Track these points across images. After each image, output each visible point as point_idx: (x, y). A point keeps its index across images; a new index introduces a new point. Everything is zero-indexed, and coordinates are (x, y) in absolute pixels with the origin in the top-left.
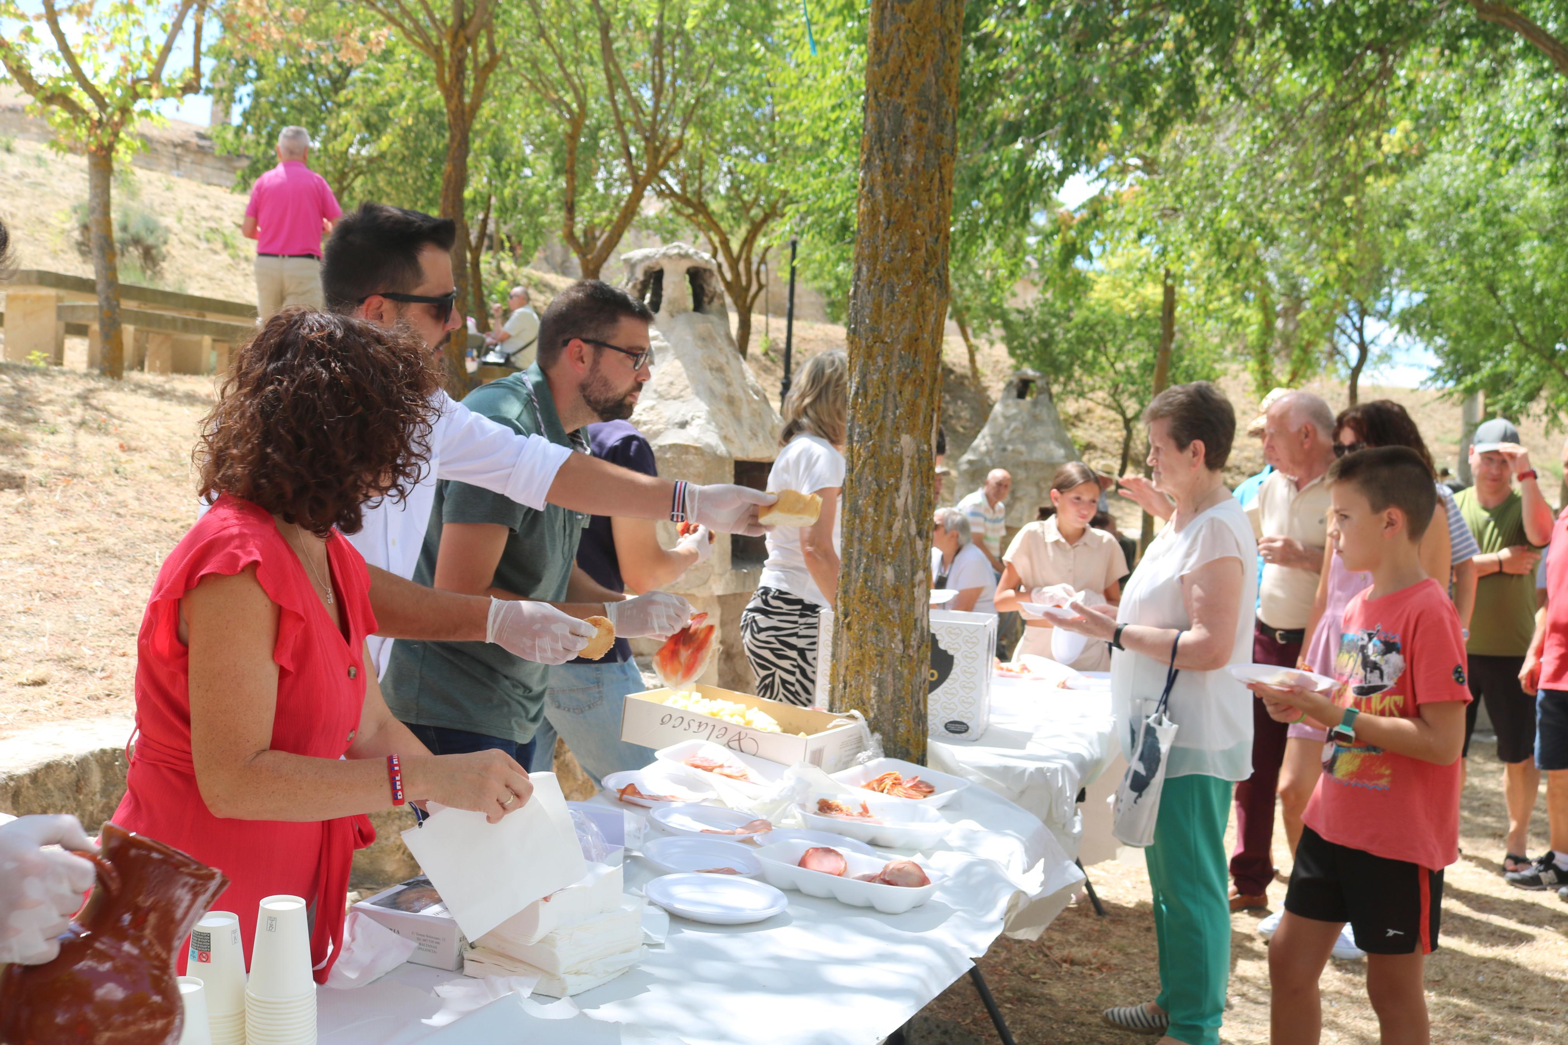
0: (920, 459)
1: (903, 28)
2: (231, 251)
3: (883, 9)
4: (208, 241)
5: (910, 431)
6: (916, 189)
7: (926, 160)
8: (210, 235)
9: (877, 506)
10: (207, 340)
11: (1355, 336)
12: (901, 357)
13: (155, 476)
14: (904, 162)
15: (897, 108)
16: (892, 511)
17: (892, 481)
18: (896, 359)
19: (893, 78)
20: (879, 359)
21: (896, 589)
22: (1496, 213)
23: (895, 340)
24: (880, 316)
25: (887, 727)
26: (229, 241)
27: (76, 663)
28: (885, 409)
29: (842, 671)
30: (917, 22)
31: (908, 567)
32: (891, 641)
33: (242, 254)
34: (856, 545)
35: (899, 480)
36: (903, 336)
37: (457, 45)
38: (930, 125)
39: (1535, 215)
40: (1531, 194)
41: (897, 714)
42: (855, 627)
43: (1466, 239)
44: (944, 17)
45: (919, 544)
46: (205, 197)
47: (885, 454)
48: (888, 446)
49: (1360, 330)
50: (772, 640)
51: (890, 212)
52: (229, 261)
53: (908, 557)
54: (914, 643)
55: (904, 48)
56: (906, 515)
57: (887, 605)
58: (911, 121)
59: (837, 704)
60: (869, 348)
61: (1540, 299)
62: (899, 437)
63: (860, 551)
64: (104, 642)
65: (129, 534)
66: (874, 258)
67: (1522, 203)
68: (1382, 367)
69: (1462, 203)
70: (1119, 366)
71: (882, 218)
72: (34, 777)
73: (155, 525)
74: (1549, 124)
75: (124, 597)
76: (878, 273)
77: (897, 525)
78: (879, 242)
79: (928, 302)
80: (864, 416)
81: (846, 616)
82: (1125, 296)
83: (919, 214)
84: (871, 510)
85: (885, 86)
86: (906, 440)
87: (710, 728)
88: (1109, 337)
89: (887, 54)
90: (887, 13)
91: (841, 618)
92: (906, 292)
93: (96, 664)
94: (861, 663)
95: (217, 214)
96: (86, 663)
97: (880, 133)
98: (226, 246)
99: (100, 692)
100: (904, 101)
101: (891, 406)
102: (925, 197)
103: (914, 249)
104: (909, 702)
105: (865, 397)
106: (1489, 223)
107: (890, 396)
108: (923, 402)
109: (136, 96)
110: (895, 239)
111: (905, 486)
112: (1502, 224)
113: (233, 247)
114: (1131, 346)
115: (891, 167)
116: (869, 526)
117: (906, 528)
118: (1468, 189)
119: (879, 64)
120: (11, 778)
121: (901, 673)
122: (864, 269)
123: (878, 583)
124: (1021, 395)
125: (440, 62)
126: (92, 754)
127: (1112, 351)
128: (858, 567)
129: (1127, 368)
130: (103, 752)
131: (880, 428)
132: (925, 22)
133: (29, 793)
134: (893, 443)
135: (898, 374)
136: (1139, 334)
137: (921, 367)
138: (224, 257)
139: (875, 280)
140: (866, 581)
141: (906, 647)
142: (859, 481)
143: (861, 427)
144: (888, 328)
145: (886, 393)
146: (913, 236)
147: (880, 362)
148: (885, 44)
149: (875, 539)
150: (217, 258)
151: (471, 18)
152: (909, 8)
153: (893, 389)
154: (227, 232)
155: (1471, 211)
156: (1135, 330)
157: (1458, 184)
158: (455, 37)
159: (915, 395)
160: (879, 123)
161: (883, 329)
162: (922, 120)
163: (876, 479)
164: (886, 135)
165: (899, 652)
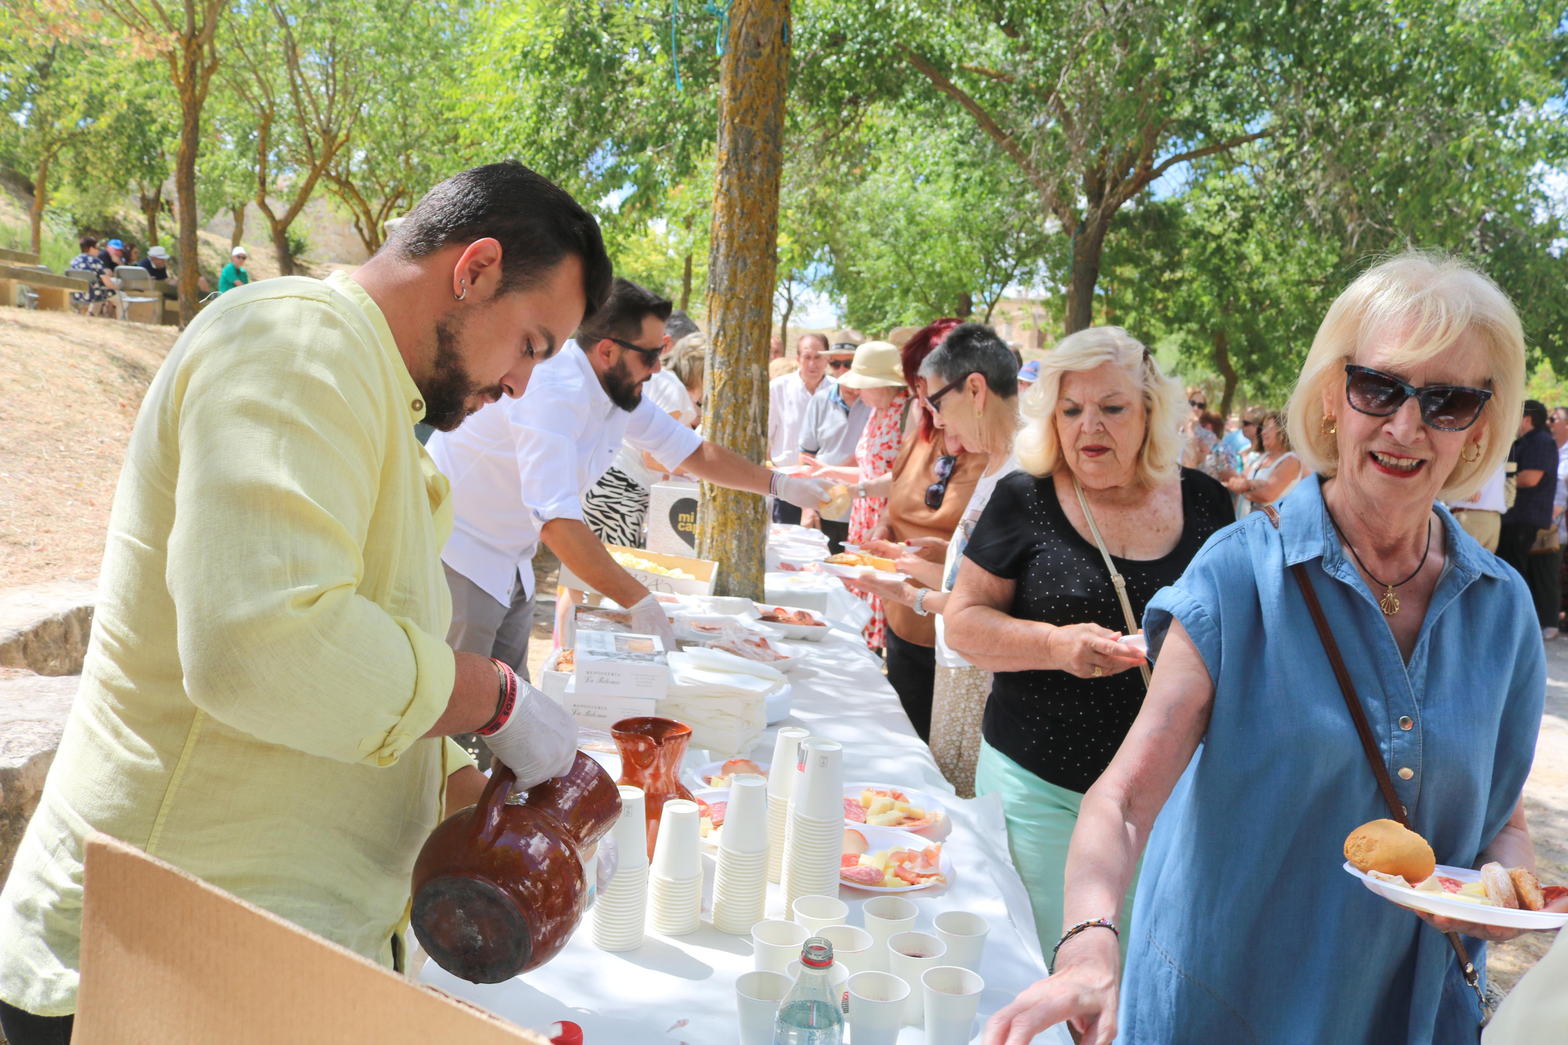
1: (754, 76)
3: (738, 60)
5: (757, 361)
6: (761, 190)
7: (767, 170)
9: (735, 414)
11: (785, 293)
13: (18, 388)
14: (754, 171)
15: (749, 132)
16: (746, 418)
17: (746, 396)
18: (747, 310)
19: (746, 111)
20: (736, 310)
22: (914, 217)
23: (747, 297)
24: (735, 278)
25: (743, 569)
27: (11, 539)
28: (740, 346)
29: (709, 530)
30: (764, 72)
35: (750, 396)
36: (752, 296)
37: (191, 50)
38: (770, 146)
39: (938, 220)
40: (936, 206)
42: (720, 499)
43: (897, 233)
45: (763, 440)
47: (741, 377)
49: (789, 290)
50: (603, 504)
51: (743, 207)
53: (756, 451)
55: (754, 90)
56: (755, 421)
58: (759, 143)
59: (705, 554)
60: (727, 302)
61: (940, 275)
62: (751, 366)
64: (28, 521)
65: (16, 434)
66: (731, 238)
67: (930, 211)
68: (801, 314)
69: (891, 208)
71: (737, 210)
72: (36, 633)
73: (33, 427)
75: (30, 485)
76: (734, 249)
77: (750, 428)
78: (735, 227)
79: (769, 272)
80: (724, 350)
81: (712, 490)
83: (764, 208)
84: (730, 417)
85: (740, 116)
86: (755, 368)
89: (741, 94)
90: (741, 65)
91: (708, 493)
92: (755, 263)
93: (27, 540)
94: (725, 524)
96: (19, 539)
99: (42, 563)
100: (754, 128)
101: (744, 343)
102: (767, 196)
103: (760, 234)
105: (725, 336)
106: (910, 223)
107: (743, 336)
108: (764, 341)
110: (747, 226)
111: (755, 400)
112: (918, 224)
115: (744, 174)
116: (729, 430)
117: (755, 430)
118: (897, 199)
119: (735, 100)
120: (20, 634)
125: (174, 63)
126: (72, 611)
130: (79, 609)
131: (737, 360)
132: (768, 72)
133: (33, 645)
134: (747, 370)
135: (749, 322)
137: (764, 316)
139: (732, 254)
141: (756, 512)
142: (721, 395)
143: (722, 357)
144: (742, 288)
145: (741, 334)
146: (760, 224)
147: (737, 312)
148: (739, 87)
149: (734, 438)
151: (203, 28)
152: (758, 61)
153: (747, 332)
158: (189, 43)
159: (761, 336)
160: (734, 142)
161: (738, 289)
162: (766, 142)
163: (735, 395)
164: (740, 152)
165: (751, 517)
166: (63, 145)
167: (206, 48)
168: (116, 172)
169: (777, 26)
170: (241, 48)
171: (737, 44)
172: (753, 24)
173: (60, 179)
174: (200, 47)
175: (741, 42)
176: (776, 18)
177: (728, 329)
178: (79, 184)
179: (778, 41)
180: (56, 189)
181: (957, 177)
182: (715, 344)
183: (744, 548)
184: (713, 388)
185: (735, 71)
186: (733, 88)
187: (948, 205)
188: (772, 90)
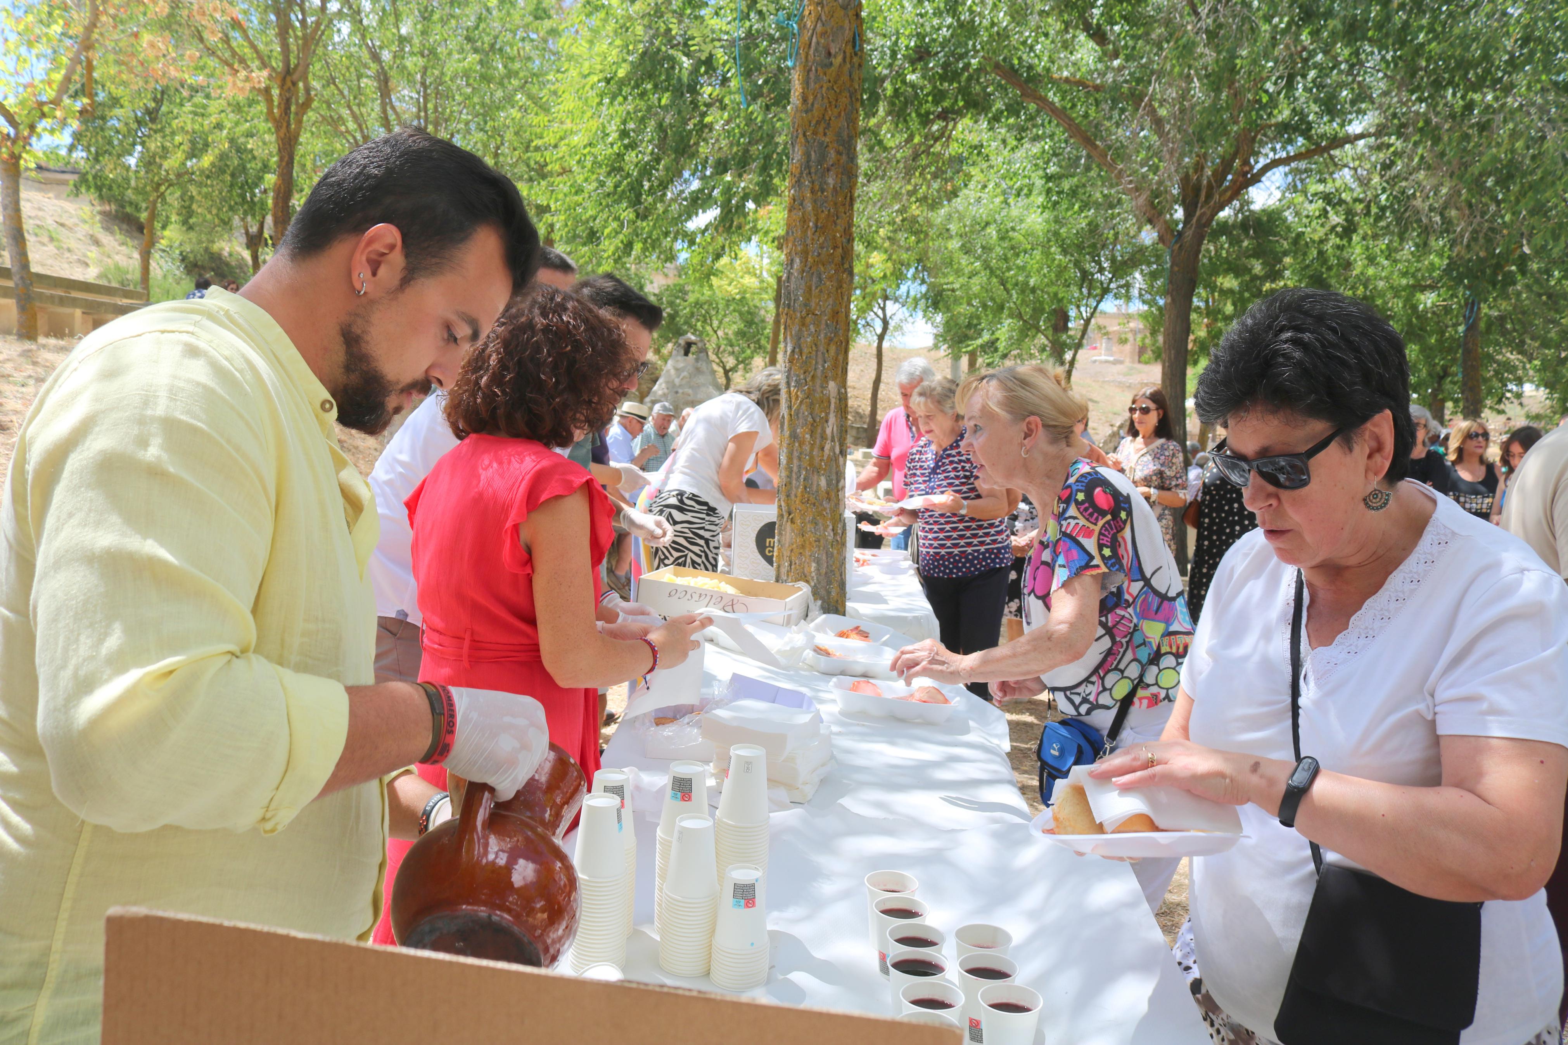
0: (840, 399)
1: (825, 86)
2: (56, 243)
3: (810, 70)
4: (36, 235)
5: (834, 379)
6: (835, 204)
7: (842, 183)
8: (37, 231)
9: (812, 433)
10: (78, 312)
11: (880, 313)
12: (827, 325)
14: (827, 184)
15: (821, 144)
16: (823, 437)
17: (823, 415)
18: (823, 326)
19: (818, 123)
20: (812, 327)
21: (828, 493)
22: (1007, 231)
23: (823, 313)
24: (810, 294)
25: (823, 592)
26: (54, 235)
28: (817, 363)
29: (787, 553)
30: (835, 82)
31: (834, 477)
32: (825, 530)
33: (65, 246)
34: (795, 461)
35: (827, 414)
36: (829, 310)
37: (286, 87)
38: (844, 158)
39: (1031, 235)
40: (1029, 220)
41: (829, 583)
42: (798, 521)
43: (989, 249)
44: (852, 80)
45: (841, 459)
46: (28, 200)
47: (817, 395)
48: (819, 389)
49: (883, 309)
50: (686, 530)
51: (817, 220)
52: (56, 251)
53: (834, 470)
54: (840, 531)
55: (826, 101)
56: (833, 440)
57: (821, 504)
58: (832, 154)
60: (803, 318)
61: (1033, 290)
62: (827, 383)
63: (799, 467)
66: (805, 254)
67: (1023, 225)
68: (896, 334)
69: (983, 224)
70: (720, 333)
71: (811, 224)
74: (1041, 173)
76: (809, 264)
77: (827, 447)
78: (809, 241)
79: (844, 286)
80: (801, 368)
82: (730, 284)
83: (839, 221)
84: (808, 436)
85: (812, 128)
86: (832, 385)
87: (708, 598)
88: (713, 312)
89: (813, 105)
90: (812, 76)
91: (786, 515)
94: (803, 547)
95: (40, 214)
97: (808, 162)
98: (52, 239)
100: (827, 140)
101: (820, 361)
102: (842, 210)
103: (835, 248)
104: (838, 575)
105: (801, 354)
106: (1002, 239)
107: (820, 353)
108: (841, 358)
109: (43, 115)
110: (821, 240)
111: (832, 419)
112: (1011, 239)
113: (58, 240)
114: (727, 320)
115: (817, 187)
116: (807, 448)
117: (832, 449)
118: (988, 215)
119: (806, 112)
121: (832, 554)
122: (798, 260)
123: (815, 488)
124: (686, 354)
125: (269, 100)
127: (715, 324)
128: (798, 478)
129: (727, 334)
131: (813, 377)
132: (840, 82)
134: (824, 387)
135: (825, 338)
136: (734, 311)
137: (841, 332)
138: (51, 248)
139: (807, 269)
140: (805, 488)
141: (836, 535)
142: (797, 415)
143: (798, 376)
144: (818, 304)
145: (817, 351)
146: (834, 237)
147: (812, 329)
148: (811, 98)
149: (812, 457)
150: (45, 248)
151: (297, 66)
152: (830, 71)
153: (823, 349)
154: (51, 228)
155: (988, 230)
156: (732, 308)
157: (982, 212)
158: (284, 80)
159: (837, 354)
160: (807, 155)
161: (813, 305)
162: (839, 153)
163: (811, 414)
164: (812, 164)
165: (830, 538)
166: (170, 185)
167: (301, 85)
168: (219, 209)
169: (848, 34)
170: (334, 84)
171: (807, 54)
172: (824, 34)
173: (167, 217)
174: (294, 84)
175: (811, 52)
176: (847, 25)
177: (804, 346)
178: (185, 222)
179: (849, 50)
180: (164, 227)
181: (1049, 191)
182: (791, 361)
183: (823, 571)
184: (790, 407)
185: (806, 83)
186: (805, 100)
187: (1040, 220)
188: (844, 100)
